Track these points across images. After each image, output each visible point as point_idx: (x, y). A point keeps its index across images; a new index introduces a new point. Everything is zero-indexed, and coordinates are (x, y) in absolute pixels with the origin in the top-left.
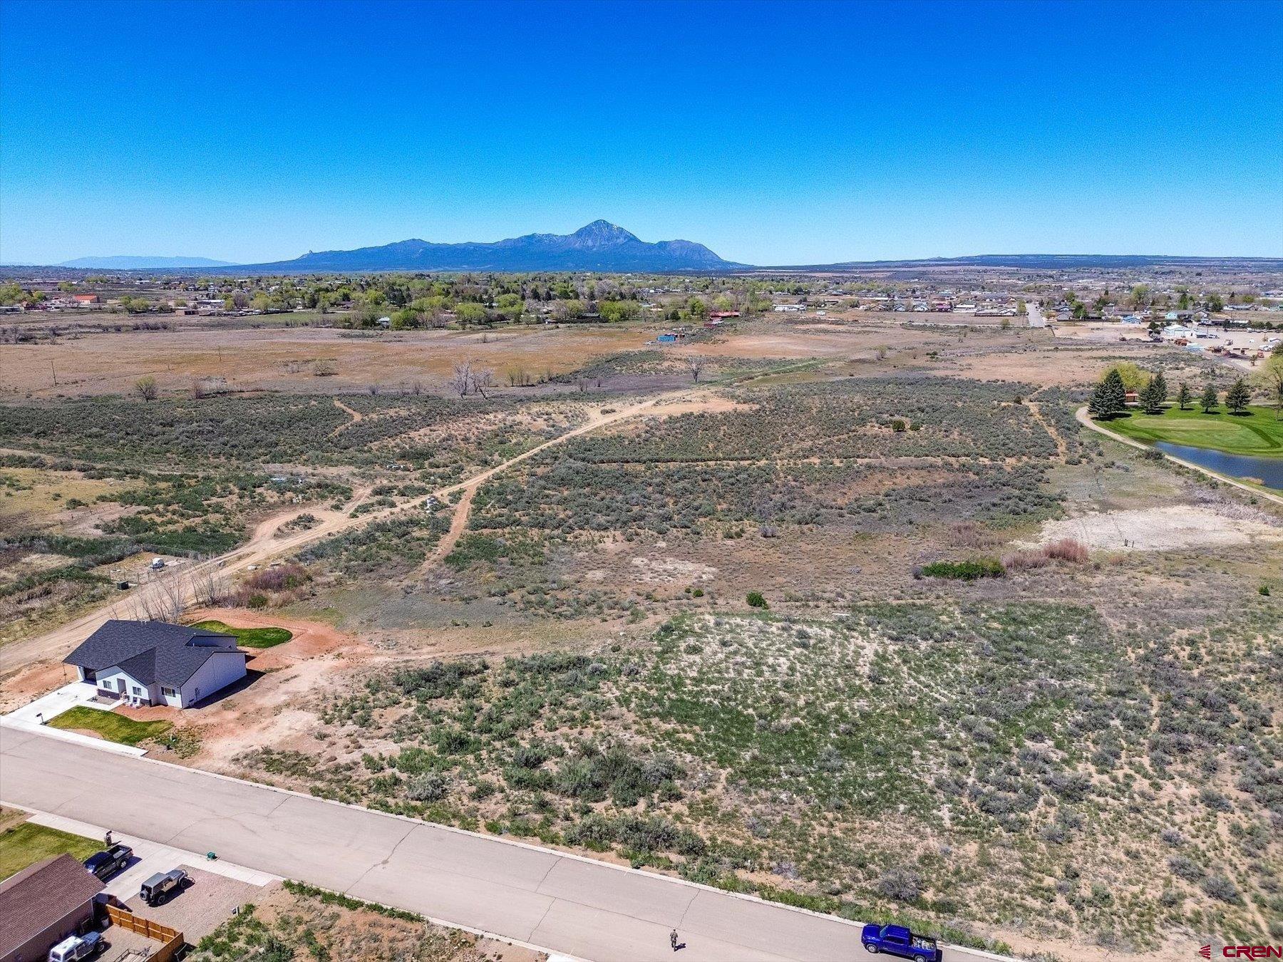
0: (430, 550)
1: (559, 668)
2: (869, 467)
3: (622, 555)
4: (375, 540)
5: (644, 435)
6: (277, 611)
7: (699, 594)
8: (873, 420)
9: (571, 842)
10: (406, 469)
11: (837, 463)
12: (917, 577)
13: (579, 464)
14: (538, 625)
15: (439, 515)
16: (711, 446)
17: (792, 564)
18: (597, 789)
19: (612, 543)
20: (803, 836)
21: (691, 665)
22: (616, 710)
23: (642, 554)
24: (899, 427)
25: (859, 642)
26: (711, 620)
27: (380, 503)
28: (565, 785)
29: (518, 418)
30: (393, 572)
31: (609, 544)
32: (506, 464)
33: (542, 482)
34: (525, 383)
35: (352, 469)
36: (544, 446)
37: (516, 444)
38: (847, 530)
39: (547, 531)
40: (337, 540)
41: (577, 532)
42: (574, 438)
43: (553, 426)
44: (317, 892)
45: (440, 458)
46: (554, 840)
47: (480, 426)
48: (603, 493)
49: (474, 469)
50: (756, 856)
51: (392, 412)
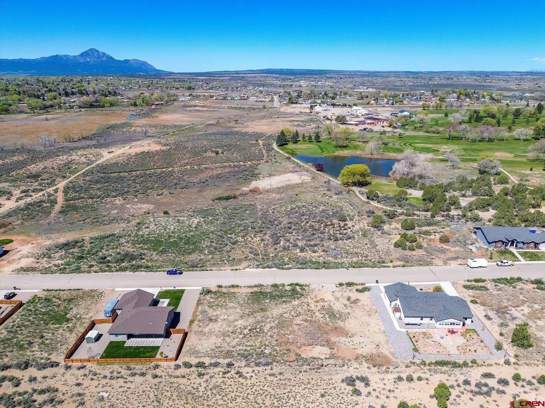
0: (52, 210)
1: (107, 237)
2: (205, 168)
3: (122, 205)
4: (29, 209)
5: (126, 161)
6: (3, 235)
7: (149, 213)
8: (209, 151)
9: (117, 271)
10: (31, 182)
11: (196, 167)
12: (213, 201)
13: (102, 175)
14: (98, 228)
15: (51, 198)
16: (152, 164)
17: (178, 201)
18: (122, 261)
19: (119, 201)
20: (174, 261)
21: (146, 232)
22: (125, 244)
23: (129, 204)
24: (217, 153)
25: (194, 220)
26: (152, 219)
27: (26, 196)
28: (113, 261)
29: (73, 157)
30: (41, 218)
31: (117, 202)
32: (72, 177)
33: (89, 183)
34: (71, 141)
35: (8, 184)
36: (87, 169)
37: (75, 169)
38: (196, 190)
39: (95, 200)
40: (14, 210)
41: (106, 199)
42: (99, 164)
43: (89, 160)
44: (52, 290)
45: (45, 176)
46: (113, 271)
47: (58, 162)
48: (113, 185)
49: (60, 180)
50: (162, 266)
51: (15, 158)
